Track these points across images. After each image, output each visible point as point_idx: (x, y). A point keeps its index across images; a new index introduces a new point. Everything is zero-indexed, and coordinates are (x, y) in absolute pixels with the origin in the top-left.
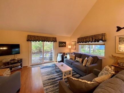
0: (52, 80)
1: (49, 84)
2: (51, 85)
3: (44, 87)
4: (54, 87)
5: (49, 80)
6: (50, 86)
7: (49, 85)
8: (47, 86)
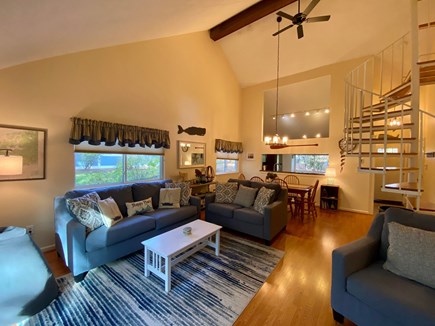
0: (233, 275)
1: (249, 273)
2: (247, 269)
3: (264, 277)
4: (248, 263)
5: (235, 283)
6: (254, 269)
7: (252, 271)
8: (257, 275)
